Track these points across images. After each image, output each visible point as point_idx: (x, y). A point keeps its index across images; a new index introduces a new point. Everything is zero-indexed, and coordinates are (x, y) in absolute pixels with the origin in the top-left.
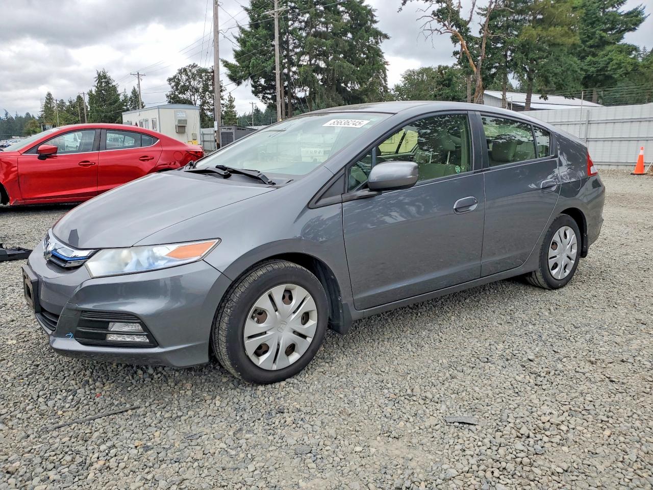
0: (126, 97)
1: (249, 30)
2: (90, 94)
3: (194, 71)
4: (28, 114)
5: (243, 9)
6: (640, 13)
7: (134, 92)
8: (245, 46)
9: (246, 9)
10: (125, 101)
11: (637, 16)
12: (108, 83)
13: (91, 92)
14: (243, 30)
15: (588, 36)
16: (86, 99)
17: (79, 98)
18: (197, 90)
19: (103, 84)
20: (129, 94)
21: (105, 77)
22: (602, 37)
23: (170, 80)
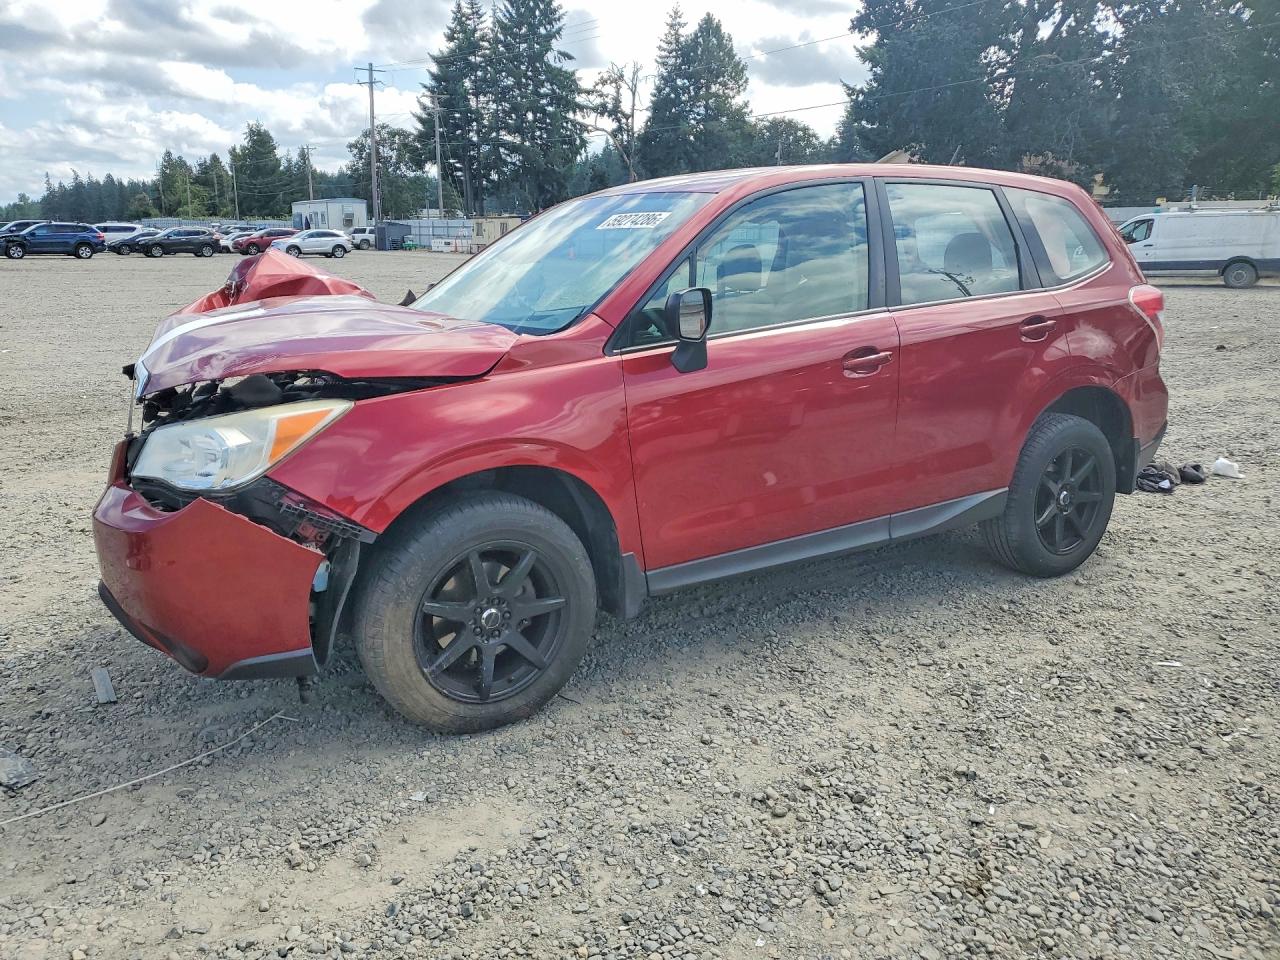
0: (289, 161)
2: (233, 152)
3: (384, 133)
5: (420, 86)
7: (304, 156)
9: (425, 87)
10: (288, 169)
12: (263, 141)
13: (234, 149)
14: (425, 108)
16: (226, 160)
17: (215, 158)
21: (259, 133)
23: (351, 146)
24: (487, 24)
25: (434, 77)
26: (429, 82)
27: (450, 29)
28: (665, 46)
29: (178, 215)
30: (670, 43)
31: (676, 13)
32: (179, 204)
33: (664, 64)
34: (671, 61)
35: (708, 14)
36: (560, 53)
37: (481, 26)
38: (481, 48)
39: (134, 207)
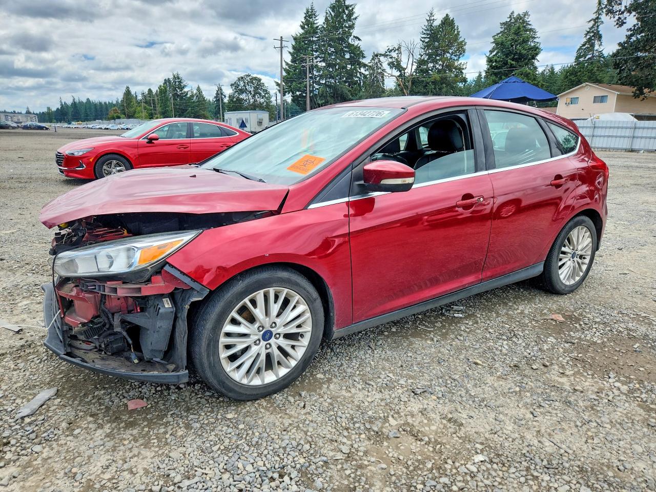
0: (192, 92)
1: (290, 63)
3: (248, 78)
4: (88, 99)
5: (288, 53)
6: (537, 48)
7: (199, 89)
8: (289, 74)
9: (290, 53)
10: (192, 96)
11: (535, 50)
12: (180, 82)
14: (287, 64)
15: (504, 63)
17: (150, 91)
18: (250, 92)
19: (177, 83)
20: (195, 92)
21: (178, 77)
22: (511, 64)
23: (232, 85)
24: (320, 21)
25: (294, 47)
26: (292, 51)
27: (302, 22)
28: (425, 32)
29: (135, 118)
30: (428, 30)
31: (431, 14)
32: (135, 112)
33: (423, 42)
34: (427, 40)
35: (447, 15)
36: (354, 37)
37: (315, 22)
38: (317, 33)
39: (111, 113)
